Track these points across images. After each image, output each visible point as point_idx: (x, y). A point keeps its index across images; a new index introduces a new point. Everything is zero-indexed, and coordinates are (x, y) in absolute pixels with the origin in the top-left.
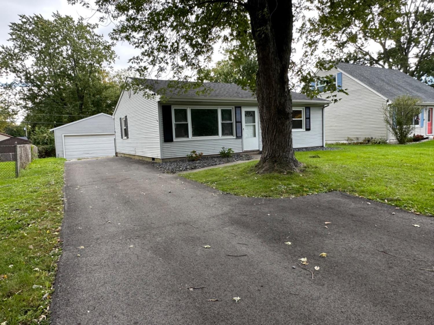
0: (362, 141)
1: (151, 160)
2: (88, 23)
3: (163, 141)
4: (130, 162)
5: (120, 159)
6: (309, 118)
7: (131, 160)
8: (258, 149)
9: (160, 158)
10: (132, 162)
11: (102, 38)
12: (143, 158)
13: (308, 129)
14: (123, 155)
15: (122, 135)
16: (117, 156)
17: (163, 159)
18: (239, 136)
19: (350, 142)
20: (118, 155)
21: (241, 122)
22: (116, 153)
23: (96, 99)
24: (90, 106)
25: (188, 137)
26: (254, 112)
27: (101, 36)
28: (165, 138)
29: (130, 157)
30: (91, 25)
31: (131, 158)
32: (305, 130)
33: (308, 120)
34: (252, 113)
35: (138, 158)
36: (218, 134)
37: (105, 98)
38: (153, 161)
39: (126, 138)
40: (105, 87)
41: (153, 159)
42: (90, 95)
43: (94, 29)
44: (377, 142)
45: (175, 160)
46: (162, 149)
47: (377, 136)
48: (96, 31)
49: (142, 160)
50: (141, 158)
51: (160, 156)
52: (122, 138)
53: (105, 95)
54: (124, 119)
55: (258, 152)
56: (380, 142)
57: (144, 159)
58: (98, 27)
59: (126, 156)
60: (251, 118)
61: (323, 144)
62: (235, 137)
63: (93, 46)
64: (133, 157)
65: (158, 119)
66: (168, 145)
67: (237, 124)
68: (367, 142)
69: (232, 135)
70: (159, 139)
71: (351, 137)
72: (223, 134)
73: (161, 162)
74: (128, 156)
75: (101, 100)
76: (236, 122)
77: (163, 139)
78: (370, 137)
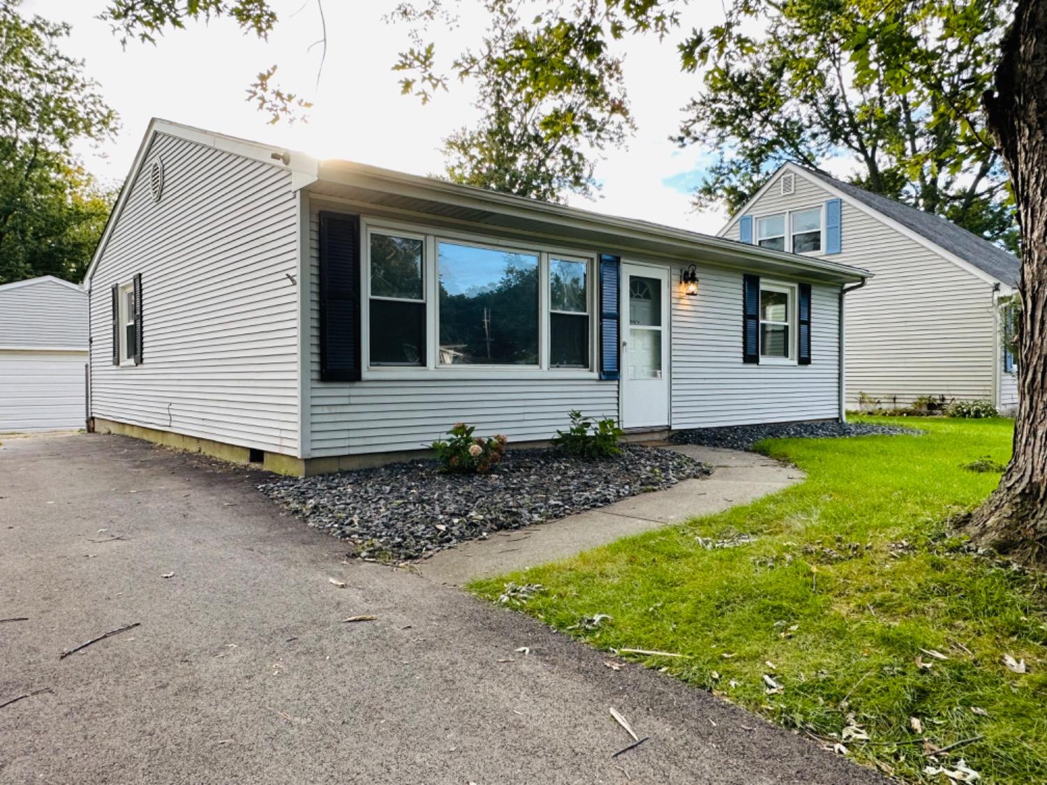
0: (910, 407)
1: (243, 461)
2: (39, 18)
3: (316, 376)
4: (142, 465)
5: (102, 447)
6: (808, 323)
7: (150, 456)
8: (666, 423)
9: (297, 454)
10: (153, 463)
11: (80, 68)
12: (202, 444)
13: (805, 360)
14: (115, 430)
15: (116, 353)
16: (91, 430)
17: (308, 461)
18: (611, 374)
19: (871, 407)
20: (99, 427)
21: (617, 317)
22: (91, 420)
23: (43, 246)
24: (22, 265)
25: (423, 363)
26: (657, 283)
27: (79, 61)
28: (323, 363)
29: (145, 437)
30: (47, 24)
31: (148, 445)
32: (795, 362)
33: (804, 327)
34: (649, 286)
35: (179, 445)
36: (536, 362)
37: (75, 245)
38: (255, 466)
39: (132, 362)
40: (78, 213)
41: (257, 455)
42: (23, 232)
43: (55, 37)
44: (969, 412)
45: (366, 464)
46: (309, 411)
47: (962, 392)
48: (63, 44)
49: (199, 457)
50: (193, 448)
51: (297, 444)
52: (117, 362)
53: (74, 238)
54: (131, 289)
55: (665, 435)
56: (977, 412)
57: (207, 451)
58: (68, 33)
59: (127, 431)
60: (645, 305)
61: (840, 414)
62: (595, 375)
63: (47, 88)
64: (157, 440)
65: (296, 273)
66: (338, 393)
67: (606, 322)
68: (925, 409)
69: (586, 366)
70: (297, 367)
71: (871, 392)
72: (556, 360)
73: (298, 471)
74: (135, 434)
75: (62, 251)
76: (602, 316)
77: (316, 367)
78: (936, 395)
